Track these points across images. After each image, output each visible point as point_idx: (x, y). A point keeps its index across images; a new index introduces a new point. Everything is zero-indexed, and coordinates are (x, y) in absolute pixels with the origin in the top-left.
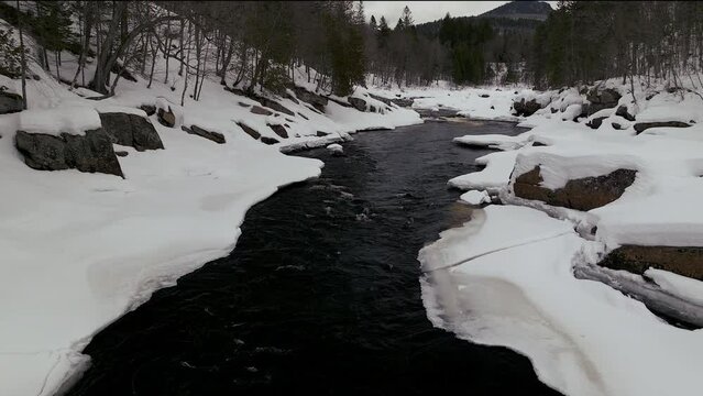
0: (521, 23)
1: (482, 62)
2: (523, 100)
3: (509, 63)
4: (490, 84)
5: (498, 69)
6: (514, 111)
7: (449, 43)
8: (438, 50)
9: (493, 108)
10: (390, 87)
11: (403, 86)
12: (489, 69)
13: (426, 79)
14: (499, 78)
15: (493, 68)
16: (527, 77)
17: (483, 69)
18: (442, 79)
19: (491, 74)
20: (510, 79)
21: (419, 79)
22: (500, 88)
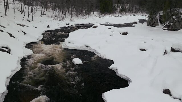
1: (112, 4)
3: (122, 4)
4: (115, 13)
5: (118, 7)
10: (64, 18)
11: (73, 17)
13: (88, 12)
14: (119, 11)
15: (116, 6)
16: (129, 10)
17: (112, 7)
18: (96, 11)
19: (115, 9)
20: (123, 11)
21: (84, 12)
22: (120, 15)
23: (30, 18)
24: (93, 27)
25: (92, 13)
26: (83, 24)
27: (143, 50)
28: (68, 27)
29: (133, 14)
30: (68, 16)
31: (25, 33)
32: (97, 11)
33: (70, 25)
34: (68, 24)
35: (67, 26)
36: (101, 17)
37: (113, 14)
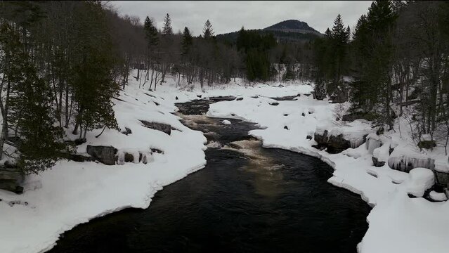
0: (290, 34)
1: (269, 64)
2: (326, 132)
3: (288, 64)
4: (275, 80)
5: (280, 69)
6: (313, 142)
7: (243, 49)
8: (235, 55)
9: (286, 127)
10: (192, 88)
11: (205, 87)
12: (274, 69)
13: (226, 79)
14: (281, 76)
15: (276, 68)
16: (301, 75)
17: (269, 69)
18: (238, 77)
19: (275, 73)
20: (289, 77)
21: (220, 78)
22: (282, 84)
23: (153, 87)
24: (237, 100)
25: (232, 79)
26: (221, 97)
27: (286, 115)
28: (200, 100)
29: (307, 83)
30: (197, 85)
31: (157, 104)
32: (242, 78)
33: (202, 98)
34: (200, 96)
35: (199, 98)
36: (248, 87)
37: (269, 83)
